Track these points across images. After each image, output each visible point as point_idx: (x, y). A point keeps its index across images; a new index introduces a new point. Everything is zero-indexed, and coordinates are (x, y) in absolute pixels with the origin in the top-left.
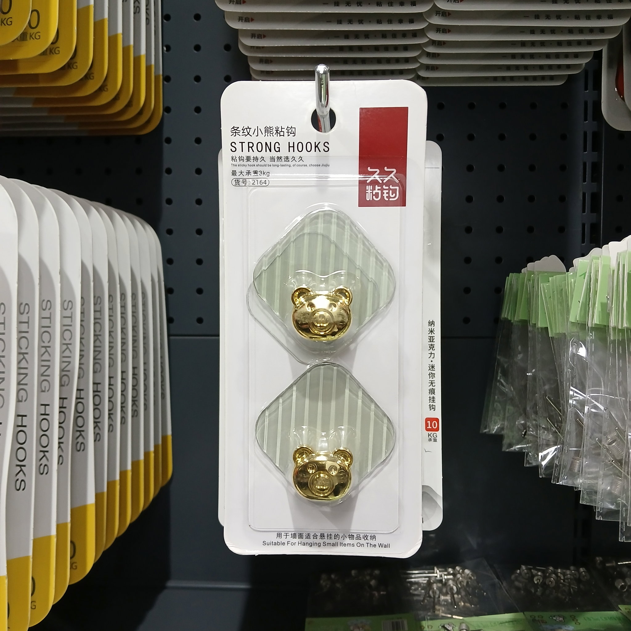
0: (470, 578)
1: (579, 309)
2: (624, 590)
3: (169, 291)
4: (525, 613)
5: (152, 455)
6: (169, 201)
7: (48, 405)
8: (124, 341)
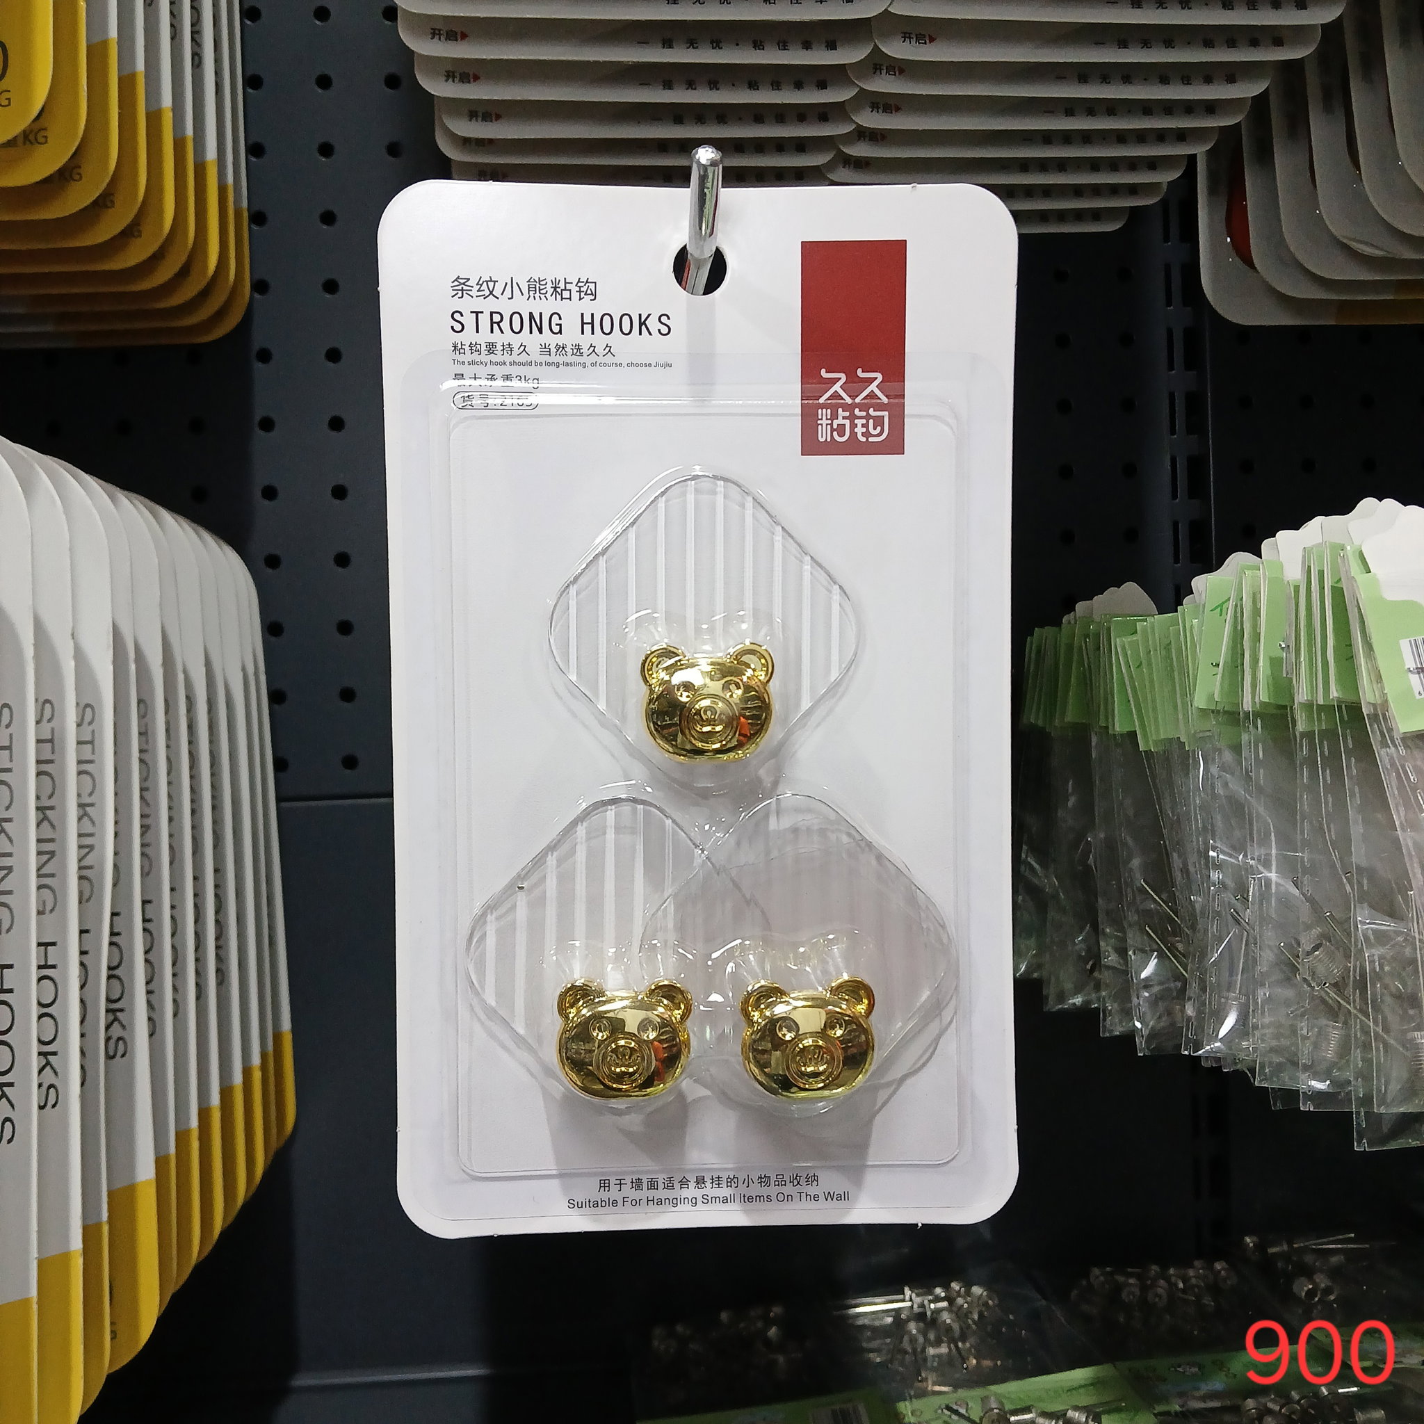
0: (986, 1304)
2: (1314, 1299)
3: (277, 697)
4: (1117, 1363)
5: (257, 1076)
6: (270, 493)
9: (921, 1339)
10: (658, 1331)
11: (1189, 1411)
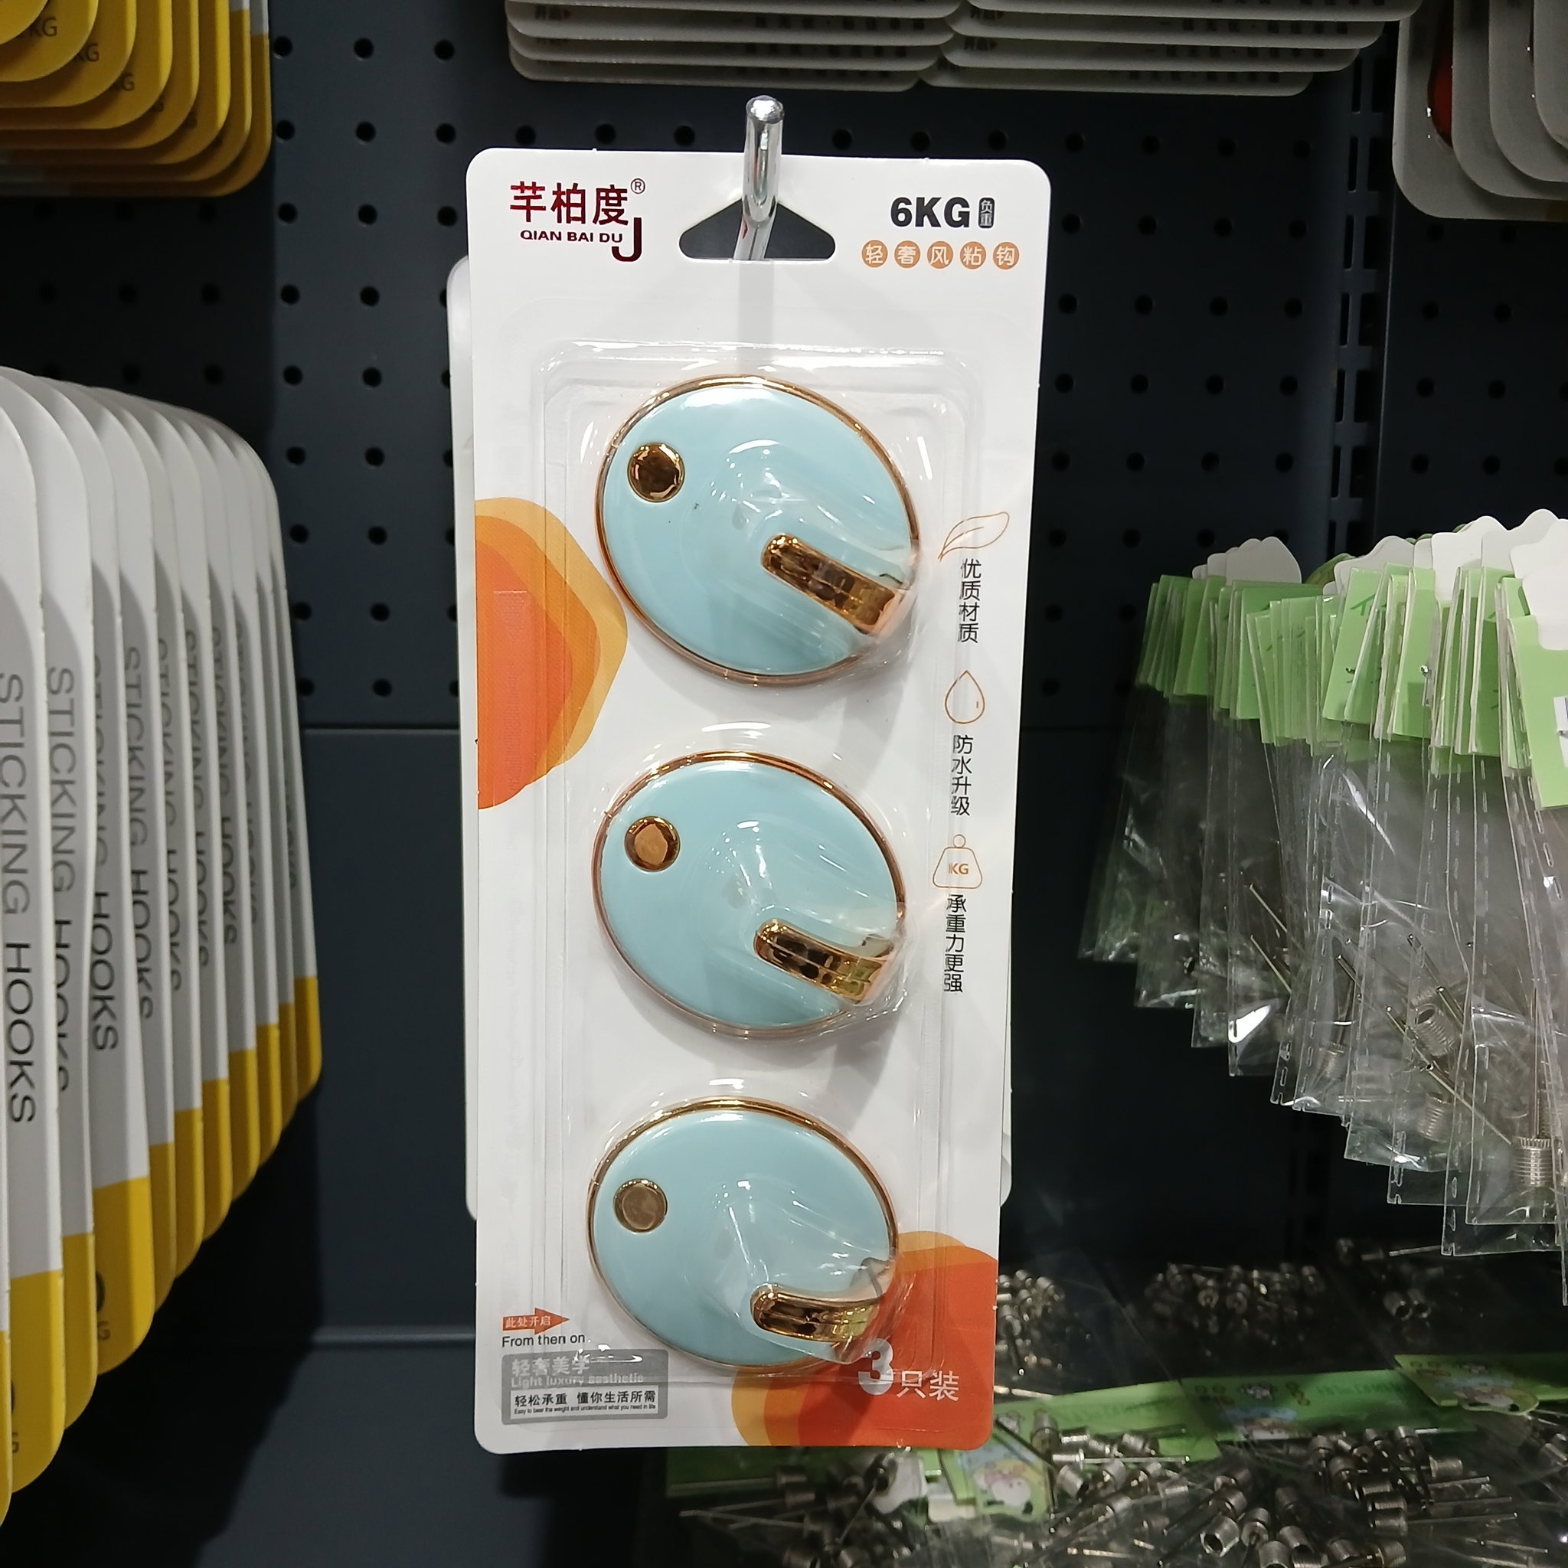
0: (1051, 1299)
1: (1351, 692)
2: (1404, 1316)
3: (299, 611)
4: (1184, 1381)
5: (274, 1035)
6: (293, 375)
7: (26, 946)
8: (198, 754)
11: (1253, 1442)
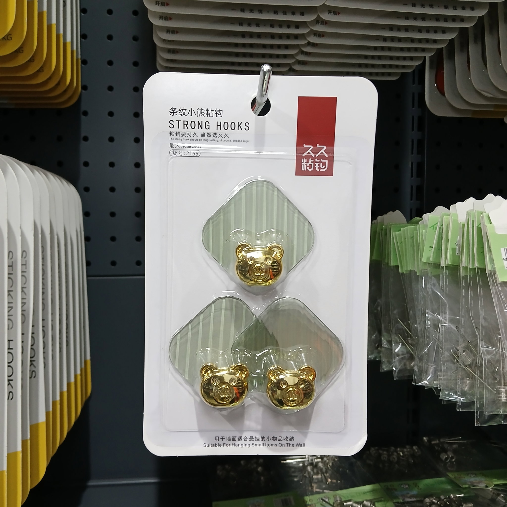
9: (312, 473)
10: (219, 467)
11: (405, 502)
